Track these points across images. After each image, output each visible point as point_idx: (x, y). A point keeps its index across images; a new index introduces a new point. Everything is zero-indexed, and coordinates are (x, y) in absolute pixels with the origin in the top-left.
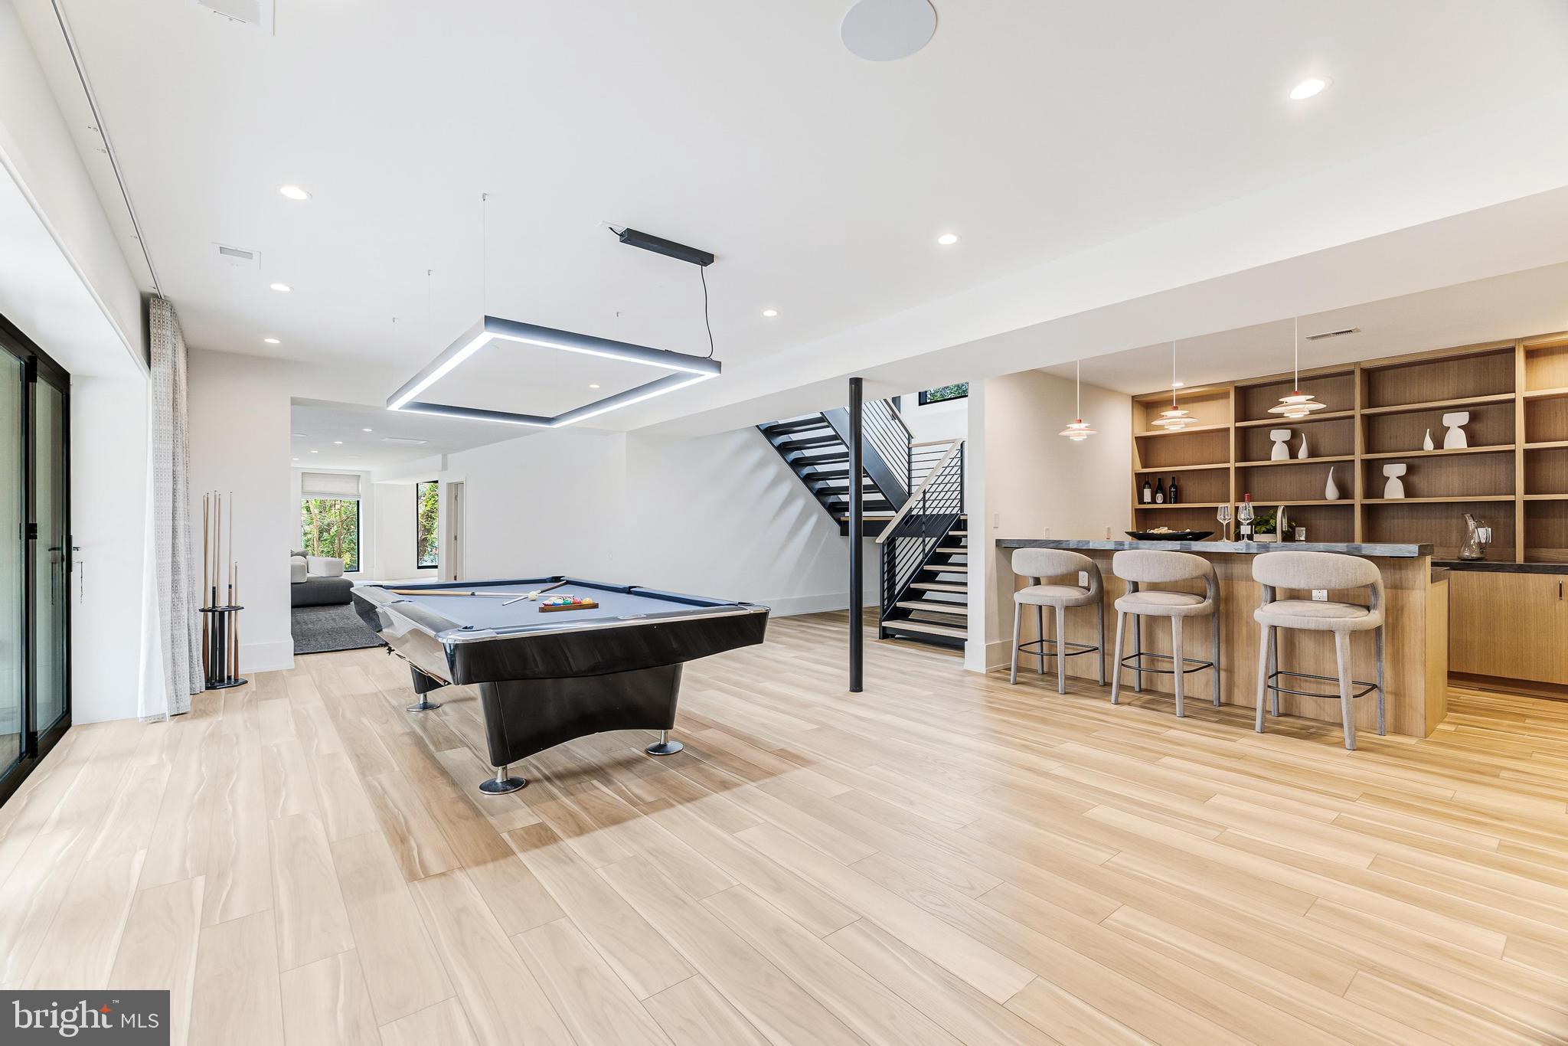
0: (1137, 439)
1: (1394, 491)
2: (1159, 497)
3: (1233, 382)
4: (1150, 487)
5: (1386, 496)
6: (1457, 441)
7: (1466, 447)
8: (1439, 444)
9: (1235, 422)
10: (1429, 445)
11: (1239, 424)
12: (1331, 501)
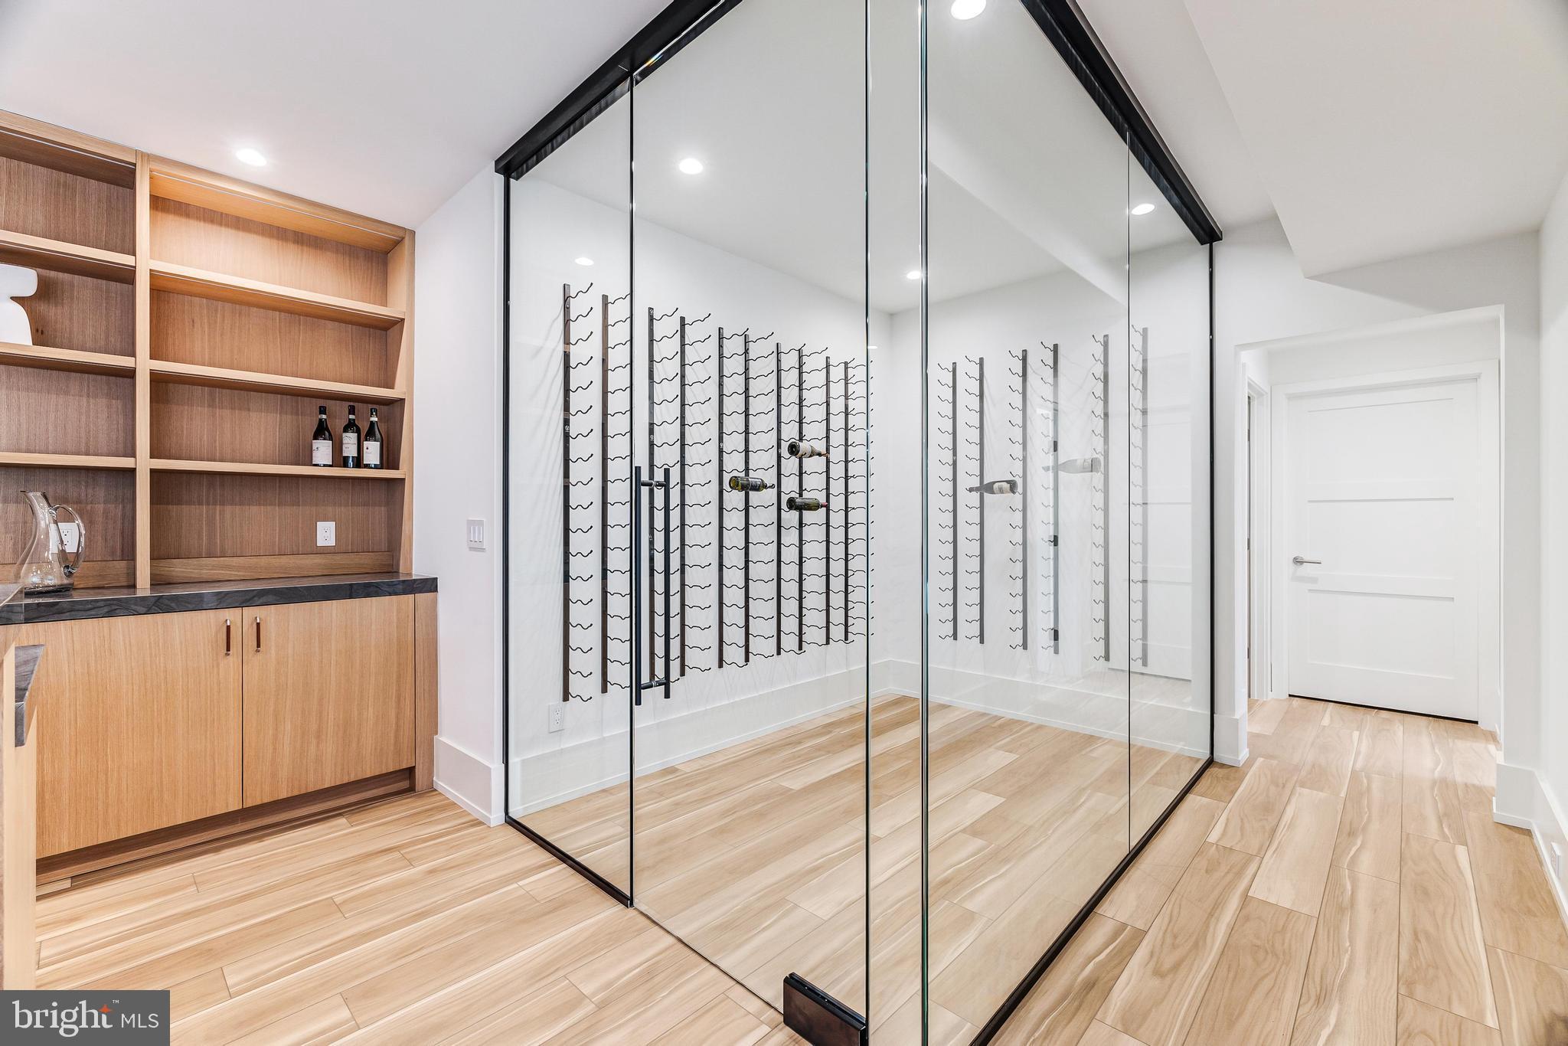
7: (31, 345)
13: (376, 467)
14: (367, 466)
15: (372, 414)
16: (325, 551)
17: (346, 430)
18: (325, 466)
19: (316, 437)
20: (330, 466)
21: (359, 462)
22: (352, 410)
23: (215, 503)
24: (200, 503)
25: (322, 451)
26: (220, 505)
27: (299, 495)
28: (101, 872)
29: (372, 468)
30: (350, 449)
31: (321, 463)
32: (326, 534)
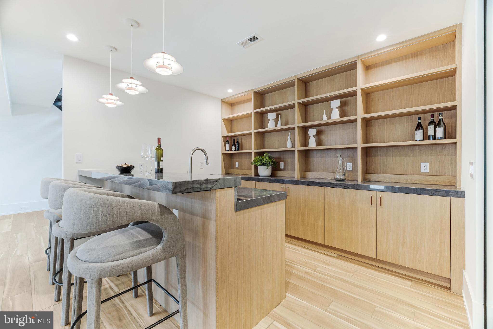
0: (224, 120)
1: (312, 144)
2: (233, 148)
3: (253, 90)
4: (229, 143)
5: (309, 146)
6: (336, 115)
7: (339, 118)
8: (329, 118)
9: (254, 109)
10: (325, 118)
11: (256, 111)
12: (289, 149)
13: (441, 139)
14: (438, 139)
15: (440, 116)
16: (424, 174)
17: (429, 125)
18: (419, 140)
19: (416, 130)
20: (422, 140)
21: (435, 138)
22: (432, 116)
23: (385, 157)
24: (381, 157)
25: (419, 134)
26: (386, 157)
27: (413, 152)
28: (344, 257)
29: (439, 139)
30: (431, 132)
31: (418, 139)
32: (425, 167)
